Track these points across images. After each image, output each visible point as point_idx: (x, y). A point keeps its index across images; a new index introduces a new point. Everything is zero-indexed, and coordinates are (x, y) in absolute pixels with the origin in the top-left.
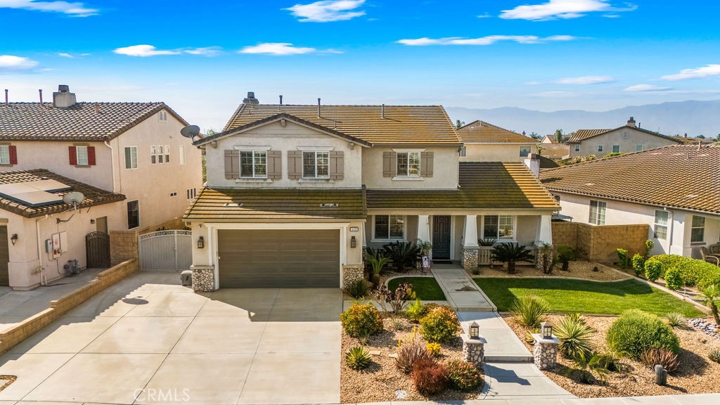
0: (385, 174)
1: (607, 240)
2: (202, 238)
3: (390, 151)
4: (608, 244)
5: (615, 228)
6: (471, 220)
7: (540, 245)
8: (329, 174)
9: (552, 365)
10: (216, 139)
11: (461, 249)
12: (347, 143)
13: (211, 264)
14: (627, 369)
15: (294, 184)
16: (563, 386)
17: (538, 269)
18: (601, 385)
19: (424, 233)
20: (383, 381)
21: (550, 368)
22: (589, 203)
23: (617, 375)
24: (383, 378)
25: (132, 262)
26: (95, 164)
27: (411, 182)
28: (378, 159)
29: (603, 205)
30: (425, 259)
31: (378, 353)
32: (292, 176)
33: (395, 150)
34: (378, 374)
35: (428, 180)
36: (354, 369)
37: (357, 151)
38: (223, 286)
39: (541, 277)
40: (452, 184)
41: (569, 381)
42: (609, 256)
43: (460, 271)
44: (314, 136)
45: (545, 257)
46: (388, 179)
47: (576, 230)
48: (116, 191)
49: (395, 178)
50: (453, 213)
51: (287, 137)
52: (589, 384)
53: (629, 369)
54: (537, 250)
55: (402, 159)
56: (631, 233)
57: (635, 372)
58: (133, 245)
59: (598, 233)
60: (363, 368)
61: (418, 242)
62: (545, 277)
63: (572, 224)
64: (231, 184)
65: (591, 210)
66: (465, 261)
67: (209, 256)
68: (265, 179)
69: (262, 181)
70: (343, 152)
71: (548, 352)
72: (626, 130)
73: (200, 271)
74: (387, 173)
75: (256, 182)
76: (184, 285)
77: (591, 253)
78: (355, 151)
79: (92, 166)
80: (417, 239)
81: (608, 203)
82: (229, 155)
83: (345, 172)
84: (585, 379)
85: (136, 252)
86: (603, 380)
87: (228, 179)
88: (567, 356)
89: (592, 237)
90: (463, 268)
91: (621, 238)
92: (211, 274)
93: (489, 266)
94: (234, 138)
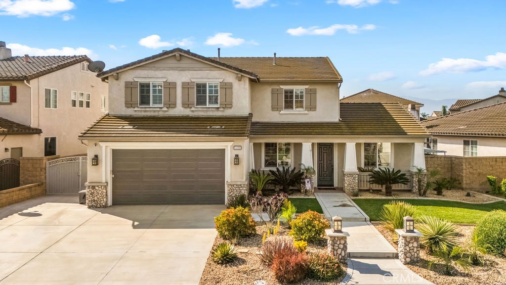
0: (273, 109)
1: (479, 170)
2: (96, 156)
3: (276, 87)
4: (479, 174)
5: (486, 159)
6: (351, 147)
7: (415, 170)
8: (219, 102)
9: (415, 260)
10: (118, 72)
11: (343, 175)
12: (236, 75)
13: (104, 181)
14: (491, 264)
15: (187, 112)
16: (425, 277)
17: (414, 193)
18: (464, 276)
19: (308, 159)
20: (245, 272)
21: (414, 262)
22: (463, 142)
23: (481, 268)
24: (245, 270)
25: (39, 185)
26: (16, 102)
27: (297, 115)
28: (266, 94)
29: (475, 143)
30: (308, 182)
31: (246, 250)
32: (186, 105)
33: (282, 87)
34: (242, 267)
35: (312, 113)
36: (218, 264)
37: (245, 82)
38: (115, 203)
39: (416, 198)
40: (334, 116)
41: (432, 273)
42: (481, 185)
43: (341, 194)
44: (206, 69)
45: (419, 181)
46: (276, 113)
47: (449, 162)
48: (33, 125)
49: (282, 112)
50: (335, 140)
51: (181, 70)
52: (452, 275)
53: (492, 264)
54: (412, 175)
55: (289, 95)
56: (501, 164)
57: (499, 266)
58: (41, 170)
59: (470, 164)
60: (228, 262)
61: (302, 167)
62: (420, 198)
63: (445, 157)
64: (130, 112)
65: (464, 149)
66: (346, 185)
67: (103, 174)
68: (161, 108)
69: (158, 109)
70: (232, 83)
71: (411, 245)
72: (498, 99)
73: (93, 187)
74: (275, 108)
75: (154, 109)
76: (81, 203)
77: (464, 182)
78: (242, 82)
79: (13, 103)
80: (301, 164)
81: (479, 141)
82: (129, 86)
83: (234, 101)
84: (448, 272)
85: (43, 177)
86: (467, 272)
87: (128, 107)
88: (431, 252)
89: (464, 167)
90: (344, 192)
91: (491, 168)
92: (104, 191)
93: (368, 191)
94: (134, 71)
